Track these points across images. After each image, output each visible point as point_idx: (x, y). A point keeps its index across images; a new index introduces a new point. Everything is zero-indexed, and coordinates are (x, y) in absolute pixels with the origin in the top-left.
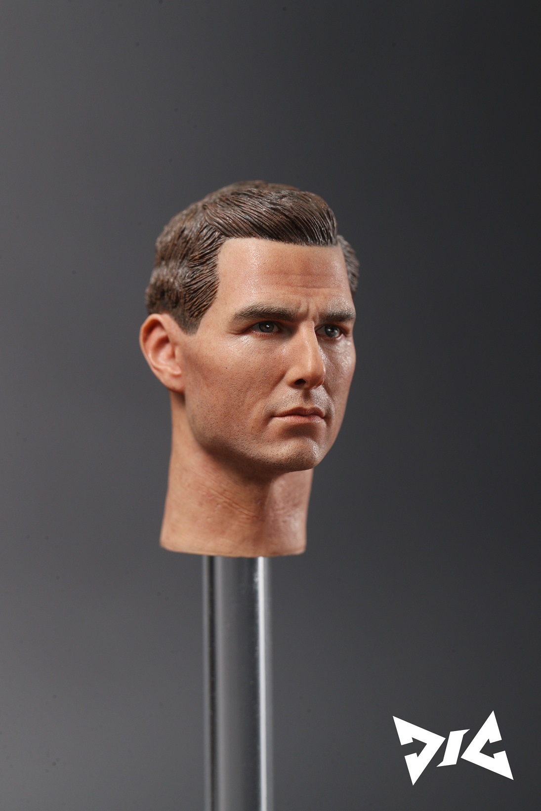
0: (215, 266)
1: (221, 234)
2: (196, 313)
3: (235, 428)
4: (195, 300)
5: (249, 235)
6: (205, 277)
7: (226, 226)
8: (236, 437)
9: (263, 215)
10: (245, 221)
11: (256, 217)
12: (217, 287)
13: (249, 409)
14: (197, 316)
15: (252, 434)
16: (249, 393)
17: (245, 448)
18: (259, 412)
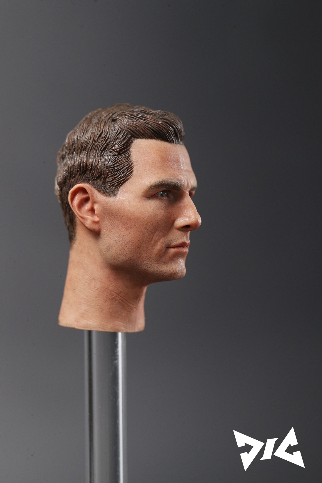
0: (130, 156)
1: (131, 136)
2: (116, 184)
3: (144, 255)
4: (117, 176)
5: (150, 137)
6: (123, 162)
7: (136, 131)
8: (143, 260)
9: (161, 126)
10: (149, 129)
11: (157, 126)
12: (133, 169)
13: (155, 243)
14: (117, 186)
15: (155, 258)
16: (156, 234)
17: (149, 267)
18: (161, 245)
